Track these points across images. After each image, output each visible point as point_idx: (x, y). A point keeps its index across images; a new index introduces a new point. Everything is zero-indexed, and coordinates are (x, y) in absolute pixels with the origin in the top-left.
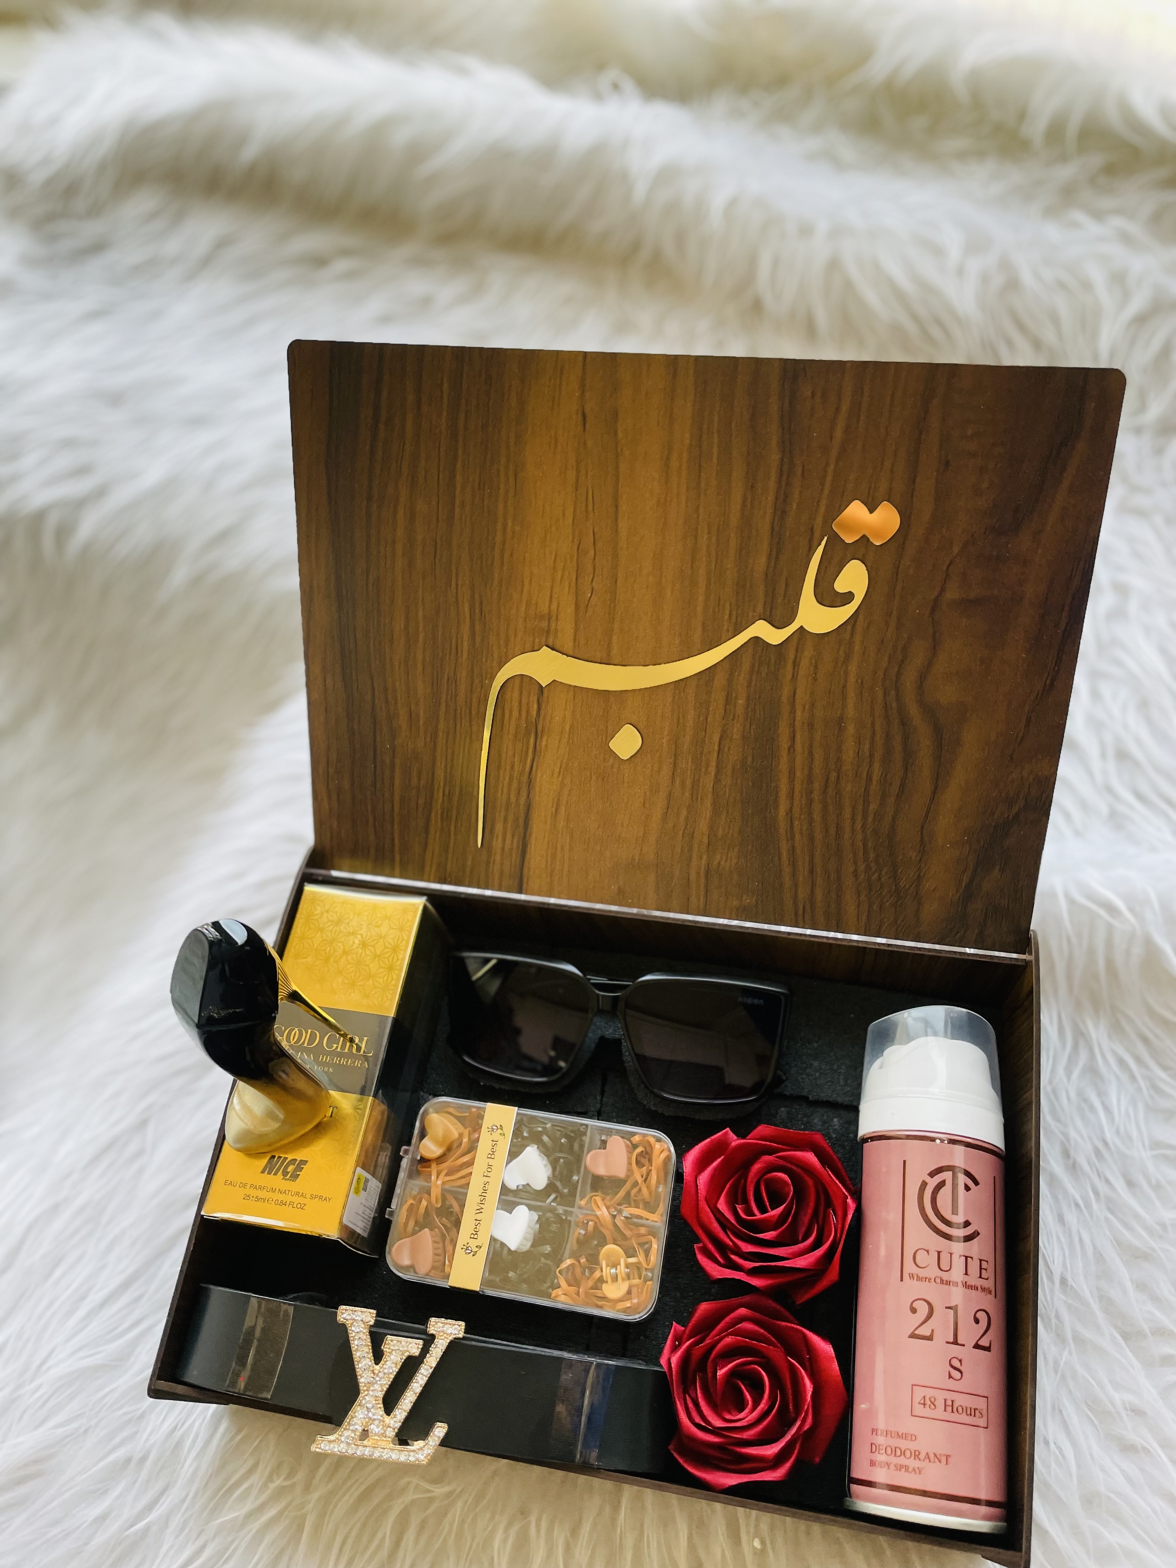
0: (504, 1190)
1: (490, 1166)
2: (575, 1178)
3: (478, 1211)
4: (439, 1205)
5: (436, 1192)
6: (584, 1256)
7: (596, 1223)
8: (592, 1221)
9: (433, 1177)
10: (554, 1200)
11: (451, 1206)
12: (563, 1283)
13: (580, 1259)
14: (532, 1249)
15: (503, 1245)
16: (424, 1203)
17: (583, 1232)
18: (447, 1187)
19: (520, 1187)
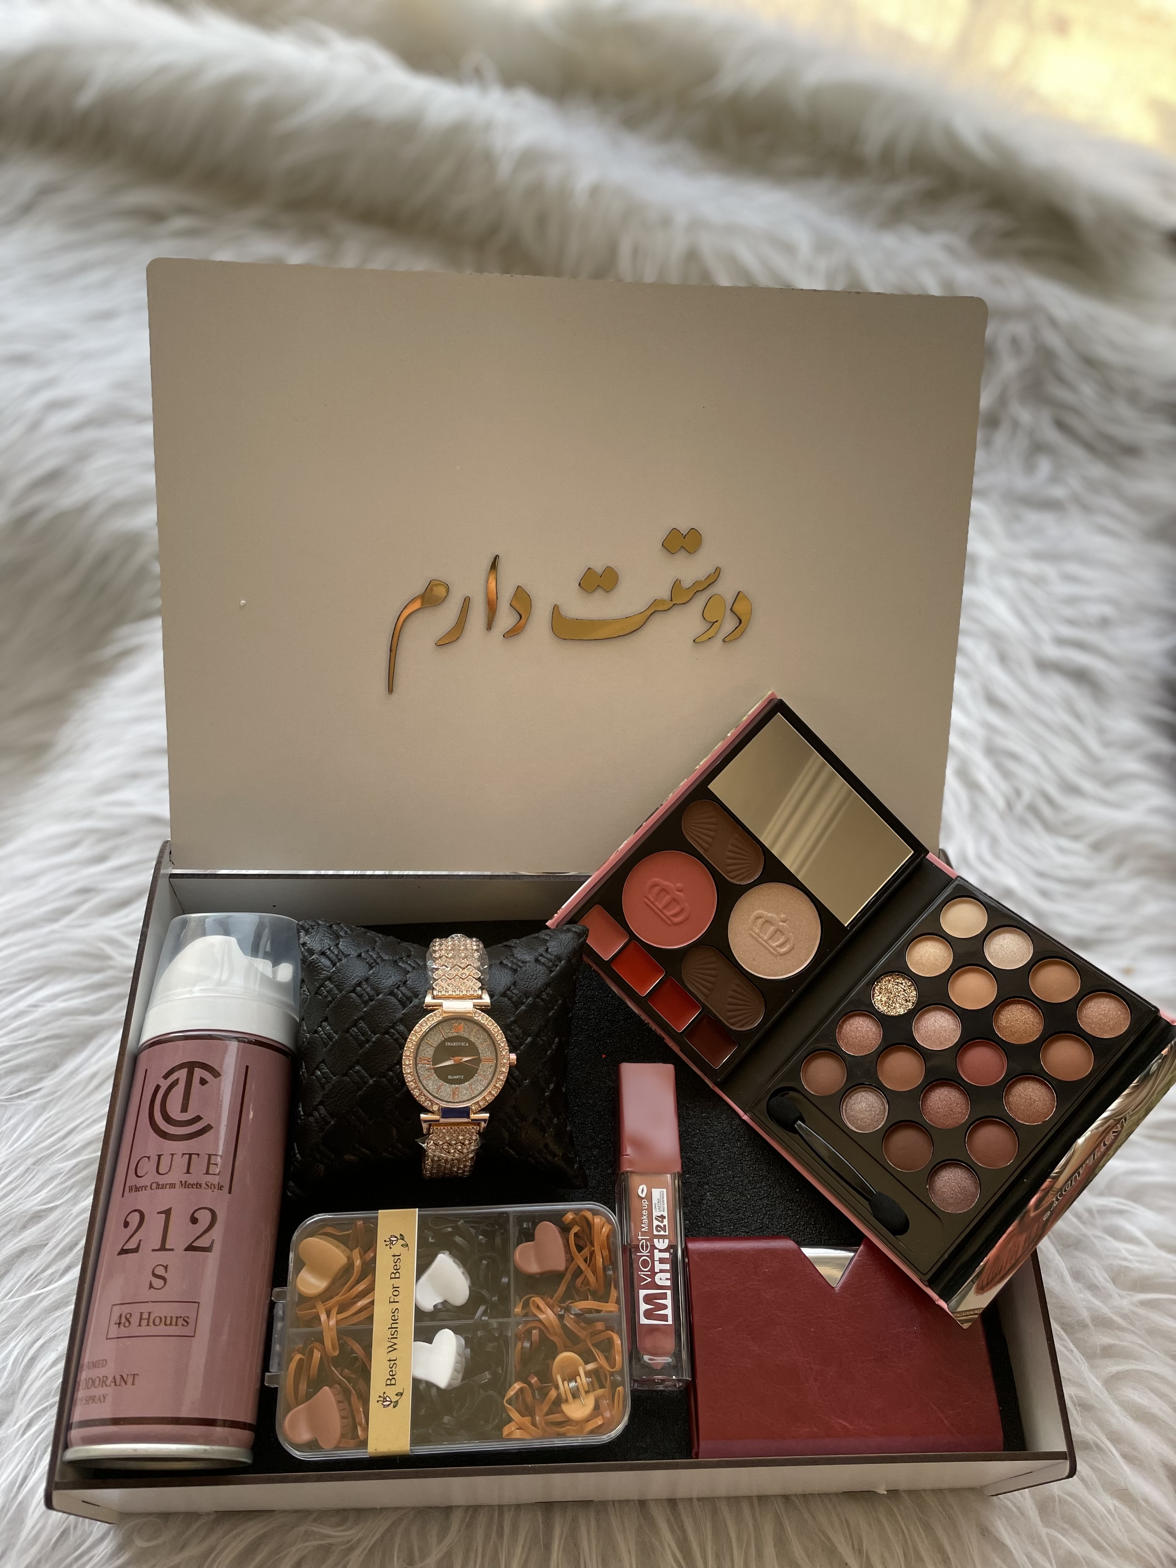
0: (420, 1314)
1: (396, 1289)
2: (505, 1280)
3: (391, 1349)
4: (336, 1353)
5: (330, 1338)
6: (532, 1375)
7: (541, 1331)
8: (535, 1328)
9: (323, 1317)
10: (484, 1313)
11: (353, 1351)
12: (514, 1415)
13: (529, 1379)
14: (465, 1382)
15: (430, 1385)
16: (317, 1355)
17: (527, 1345)
18: (344, 1325)
19: (440, 1307)
